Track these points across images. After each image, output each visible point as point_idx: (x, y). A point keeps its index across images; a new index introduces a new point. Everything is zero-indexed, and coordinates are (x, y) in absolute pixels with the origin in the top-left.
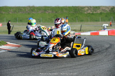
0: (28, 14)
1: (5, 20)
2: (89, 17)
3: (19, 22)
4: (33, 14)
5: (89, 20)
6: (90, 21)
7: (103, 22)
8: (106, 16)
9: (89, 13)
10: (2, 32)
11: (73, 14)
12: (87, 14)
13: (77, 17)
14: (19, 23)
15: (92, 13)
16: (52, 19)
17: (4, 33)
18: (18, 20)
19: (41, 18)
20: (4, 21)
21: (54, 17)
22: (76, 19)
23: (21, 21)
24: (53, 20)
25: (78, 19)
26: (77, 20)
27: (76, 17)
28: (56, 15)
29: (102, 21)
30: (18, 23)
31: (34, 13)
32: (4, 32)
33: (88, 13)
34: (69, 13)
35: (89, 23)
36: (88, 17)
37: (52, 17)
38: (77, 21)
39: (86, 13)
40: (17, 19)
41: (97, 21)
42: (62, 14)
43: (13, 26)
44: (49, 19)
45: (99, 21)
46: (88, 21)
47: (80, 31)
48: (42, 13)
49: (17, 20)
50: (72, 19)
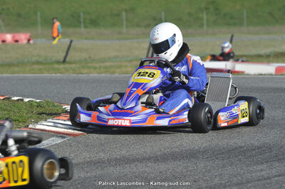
1: (39, 19)
3: (86, 27)
10: (33, 63)
14: (88, 30)
16: (201, 15)
17: (41, 67)
18: (85, 19)
19: (163, 14)
20: (34, 24)
21: (207, 9)
23: (94, 23)
24: (202, 19)
30: (83, 30)
32: (38, 63)
40: (79, 16)
43: (71, 42)
44: (190, 14)
49: (82, 20)
50: (271, 14)
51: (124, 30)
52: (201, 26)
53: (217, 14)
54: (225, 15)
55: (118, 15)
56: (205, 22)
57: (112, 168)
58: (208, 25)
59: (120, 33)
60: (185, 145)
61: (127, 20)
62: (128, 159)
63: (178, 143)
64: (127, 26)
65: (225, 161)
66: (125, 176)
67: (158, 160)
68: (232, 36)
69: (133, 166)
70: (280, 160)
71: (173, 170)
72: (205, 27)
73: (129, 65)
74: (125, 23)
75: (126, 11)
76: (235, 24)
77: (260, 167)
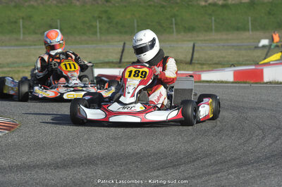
0: (15, 7)
2: (213, 18)
4: (33, 7)
5: (214, 27)
6: (217, 30)
7: (258, 34)
8: (269, 13)
9: (214, 5)
11: (163, 7)
12: (205, 6)
13: (174, 16)
15: (225, 2)
16: (94, 24)
19: (58, 21)
21: (99, 17)
22: (172, 24)
24: (96, 26)
25: (176, 24)
26: (174, 26)
27: (172, 17)
28: (106, 12)
29: (255, 28)
31: (35, 4)
33: (210, 4)
34: (149, 6)
35: (214, 36)
36: (210, 15)
37: (93, 17)
38: (175, 30)
39: (203, 3)
41: (238, 29)
42: (125, 6)
44: (84, 23)
45: (245, 29)
46: (212, 30)
47: (191, 63)
48: (60, 5)
50: (159, 23)
51: (22, 37)
52: (95, 33)
53: (109, 23)
54: (117, 23)
55: (16, 22)
56: (98, 30)
57: (13, 174)
58: (101, 33)
59: (17, 40)
60: (84, 151)
61: (24, 27)
62: (29, 166)
63: (77, 150)
64: (24, 34)
65: (123, 168)
66: (26, 182)
67: (58, 167)
68: (124, 44)
69: (33, 172)
70: (175, 165)
71: (73, 177)
72: (98, 34)
73: (26, 70)
74: (22, 30)
75: (23, 18)
76: (126, 33)
77: (156, 173)
